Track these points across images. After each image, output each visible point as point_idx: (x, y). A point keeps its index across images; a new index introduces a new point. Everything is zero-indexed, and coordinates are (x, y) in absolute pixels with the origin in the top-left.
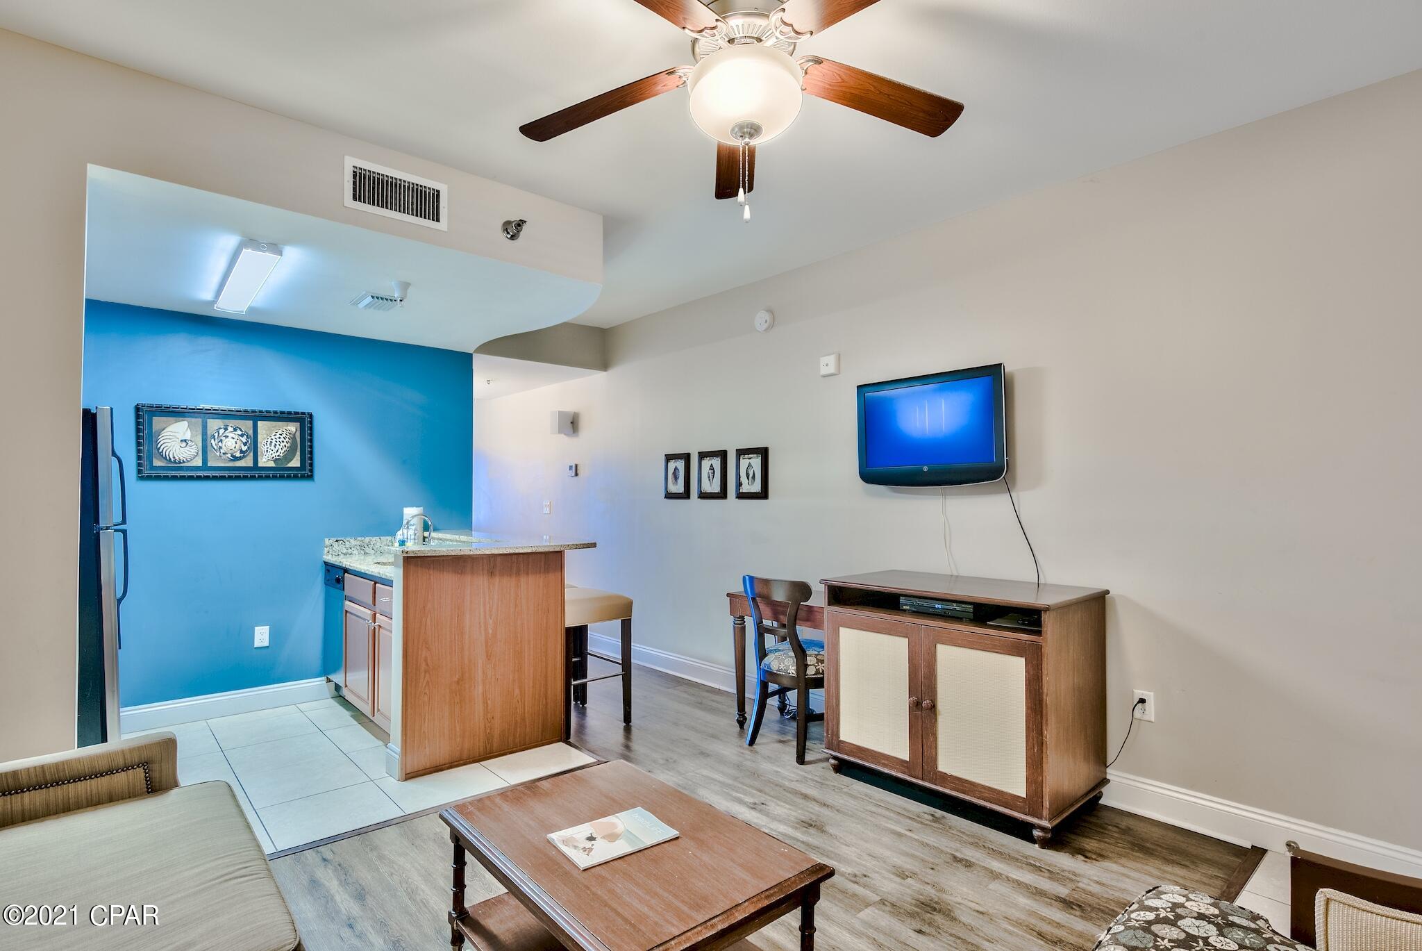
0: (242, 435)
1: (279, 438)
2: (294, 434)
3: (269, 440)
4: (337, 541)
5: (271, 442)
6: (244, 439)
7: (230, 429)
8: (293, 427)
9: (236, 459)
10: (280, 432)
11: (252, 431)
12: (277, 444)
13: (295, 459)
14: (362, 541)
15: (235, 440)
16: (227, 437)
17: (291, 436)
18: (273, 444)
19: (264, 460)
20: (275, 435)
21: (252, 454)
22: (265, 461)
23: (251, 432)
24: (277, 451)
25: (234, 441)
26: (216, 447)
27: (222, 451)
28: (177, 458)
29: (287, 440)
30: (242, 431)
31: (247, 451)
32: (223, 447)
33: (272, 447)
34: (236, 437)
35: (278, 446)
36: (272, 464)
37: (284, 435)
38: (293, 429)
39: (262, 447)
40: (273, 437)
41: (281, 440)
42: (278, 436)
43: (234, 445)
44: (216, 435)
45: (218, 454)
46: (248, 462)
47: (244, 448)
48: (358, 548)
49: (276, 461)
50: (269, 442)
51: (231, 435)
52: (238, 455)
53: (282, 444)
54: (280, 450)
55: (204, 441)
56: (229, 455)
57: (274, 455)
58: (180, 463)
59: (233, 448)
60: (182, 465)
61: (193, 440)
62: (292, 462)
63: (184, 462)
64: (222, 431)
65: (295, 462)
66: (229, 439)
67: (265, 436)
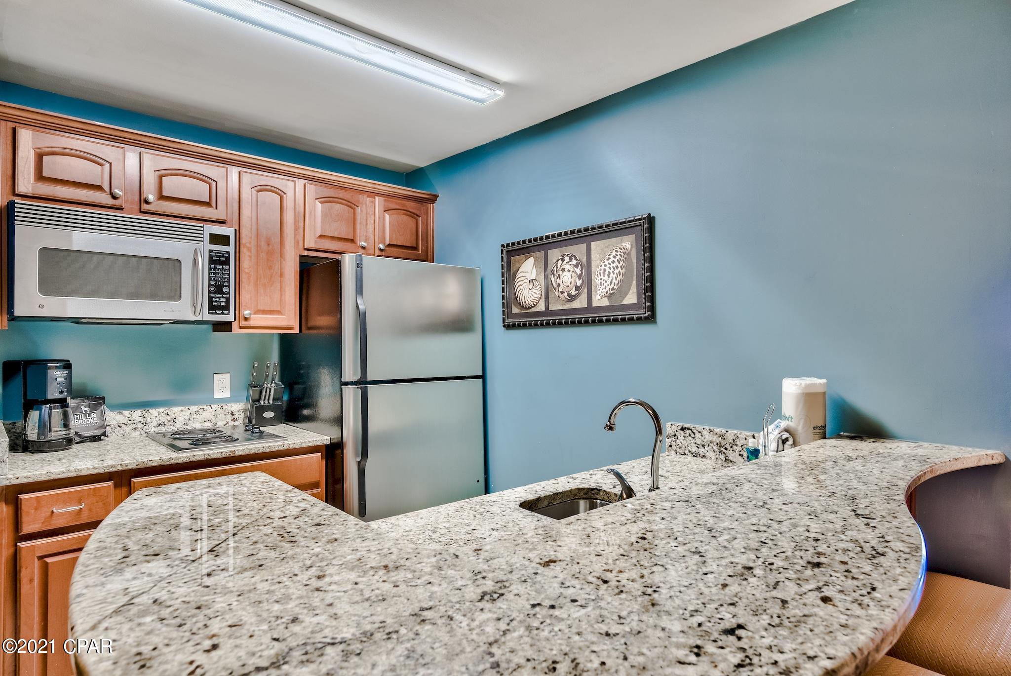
0: (576, 266)
1: (613, 262)
2: (629, 254)
3: (603, 267)
4: (683, 429)
5: (605, 270)
6: (578, 271)
7: (567, 259)
8: (628, 243)
9: (572, 298)
10: (614, 254)
11: (585, 258)
12: (611, 271)
13: (631, 292)
14: (722, 436)
15: (571, 273)
16: (563, 270)
17: (626, 256)
18: (607, 273)
19: (598, 297)
20: (609, 259)
21: (586, 290)
22: (600, 300)
23: (584, 260)
24: (611, 283)
25: (569, 274)
26: (554, 285)
27: (560, 290)
28: (527, 302)
29: (622, 263)
30: (577, 260)
31: (581, 286)
32: (561, 284)
33: (606, 278)
34: (571, 269)
35: (612, 274)
36: (605, 302)
37: (618, 257)
38: (628, 246)
39: (596, 280)
40: (607, 262)
41: (614, 265)
42: (612, 259)
43: (570, 279)
44: (555, 269)
45: (557, 294)
46: (581, 303)
47: (579, 283)
48: (716, 448)
49: (610, 296)
50: (602, 271)
51: (567, 267)
52: (573, 293)
53: (617, 271)
54: (614, 281)
55: (546, 277)
56: (566, 294)
57: (607, 289)
58: (529, 308)
59: (568, 284)
60: (530, 310)
61: (537, 279)
62: (628, 296)
63: (532, 307)
64: (560, 263)
65: (631, 298)
66: (566, 273)
67: (598, 262)
